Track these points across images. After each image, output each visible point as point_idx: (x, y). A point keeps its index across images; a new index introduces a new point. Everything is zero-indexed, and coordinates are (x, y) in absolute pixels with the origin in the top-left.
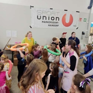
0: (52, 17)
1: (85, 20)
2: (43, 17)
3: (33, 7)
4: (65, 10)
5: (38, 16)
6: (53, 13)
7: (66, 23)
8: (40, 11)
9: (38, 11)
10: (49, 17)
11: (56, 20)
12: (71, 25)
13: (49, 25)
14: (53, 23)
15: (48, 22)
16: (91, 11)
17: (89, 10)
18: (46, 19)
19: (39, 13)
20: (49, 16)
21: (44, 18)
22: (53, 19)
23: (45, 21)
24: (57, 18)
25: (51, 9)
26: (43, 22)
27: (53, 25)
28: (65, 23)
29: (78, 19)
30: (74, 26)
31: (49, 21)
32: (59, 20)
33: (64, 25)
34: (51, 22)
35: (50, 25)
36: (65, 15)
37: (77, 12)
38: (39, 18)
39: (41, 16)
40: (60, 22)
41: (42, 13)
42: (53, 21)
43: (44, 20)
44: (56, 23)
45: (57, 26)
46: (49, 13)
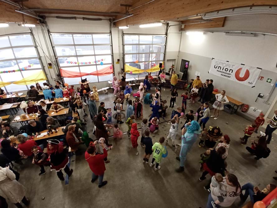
1: (269, 81)
2: (219, 67)
3: (214, 59)
4: (241, 64)
5: (215, 66)
6: (228, 65)
7: (239, 76)
10: (223, 68)
12: (245, 81)
13: (221, 75)
21: (220, 68)
23: (220, 70)
24: (230, 70)
26: (217, 70)
27: (225, 76)
31: (223, 71)
32: (232, 72)
33: (236, 78)
34: (224, 72)
35: (223, 75)
37: (257, 68)
39: (217, 66)
40: (233, 75)
42: (226, 72)
43: (218, 70)
44: (229, 74)
45: (229, 77)
46: (224, 65)
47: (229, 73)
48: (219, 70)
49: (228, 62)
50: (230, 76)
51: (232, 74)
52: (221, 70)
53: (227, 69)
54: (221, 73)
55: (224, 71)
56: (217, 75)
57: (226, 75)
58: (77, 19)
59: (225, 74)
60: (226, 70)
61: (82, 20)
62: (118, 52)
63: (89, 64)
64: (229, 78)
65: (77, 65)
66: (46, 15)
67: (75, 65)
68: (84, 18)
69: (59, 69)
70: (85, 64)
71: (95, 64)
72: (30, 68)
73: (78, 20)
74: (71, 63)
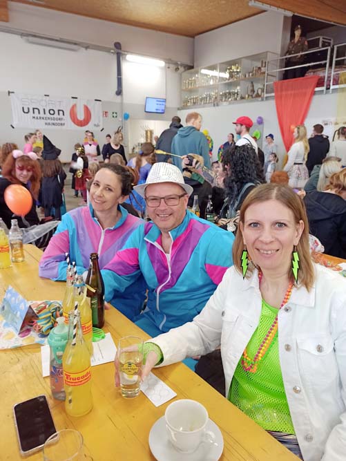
0: (50, 110)
1: (115, 115)
2: (34, 109)
3: (13, 92)
4: (73, 98)
5: (23, 108)
6: (50, 102)
7: (78, 119)
8: (27, 100)
9: (23, 100)
11: (59, 114)
12: (90, 124)
14: (54, 119)
15: (43, 118)
16: (122, 100)
17: (119, 97)
18: (39, 113)
19: (24, 103)
20: (44, 108)
21: (36, 111)
22: (52, 112)
23: (39, 116)
25: (45, 95)
26: (34, 117)
27: (53, 124)
28: (76, 120)
29: (102, 114)
30: (95, 125)
32: (64, 115)
33: (75, 123)
34: (49, 118)
35: (49, 124)
36: (74, 106)
37: (95, 100)
38: (26, 110)
39: (29, 109)
40: (67, 118)
41: (30, 102)
42: (52, 116)
45: (61, 124)
46: (44, 103)
47: (59, 117)
48: (36, 115)
49: (48, 96)
50: (63, 122)
52: (42, 115)
53: (53, 110)
54: (43, 122)
55: (48, 115)
57: (55, 122)
64: (63, 127)
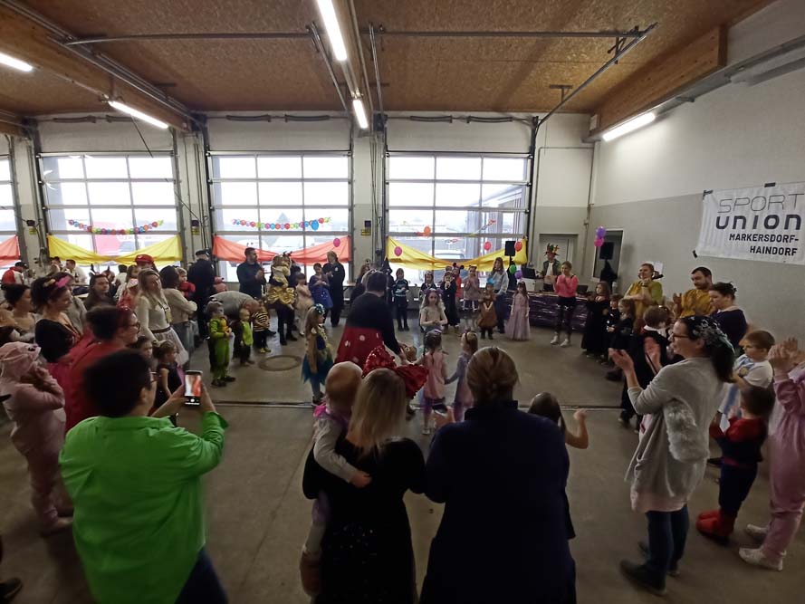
0: (768, 218)
2: (736, 218)
5: (719, 218)
6: (773, 199)
8: (729, 203)
9: (723, 203)
10: (756, 217)
11: (786, 228)
13: (753, 249)
14: (772, 238)
15: (749, 237)
18: (744, 228)
19: (724, 209)
20: (757, 213)
21: (740, 222)
23: (742, 232)
24: (789, 217)
25: (767, 185)
26: (732, 236)
27: (769, 250)
31: (755, 232)
34: (761, 237)
35: (759, 251)
39: (728, 219)
41: (732, 206)
42: (770, 232)
43: (736, 232)
45: (787, 251)
46: (759, 204)
47: (785, 232)
48: (739, 230)
49: (773, 185)
50: (791, 245)
51: (799, 234)
52: (749, 230)
53: (776, 217)
54: (748, 244)
55: (761, 230)
56: (732, 257)
57: (775, 244)
58: (272, 120)
59: (768, 244)
60: (772, 222)
61: (283, 122)
62: (369, 201)
63: (285, 230)
64: (790, 259)
65: (256, 229)
66: (209, 114)
67: (250, 229)
68: (287, 118)
69: (212, 236)
70: (275, 230)
71: (300, 229)
72: (154, 229)
73: (274, 122)
74: (243, 223)
